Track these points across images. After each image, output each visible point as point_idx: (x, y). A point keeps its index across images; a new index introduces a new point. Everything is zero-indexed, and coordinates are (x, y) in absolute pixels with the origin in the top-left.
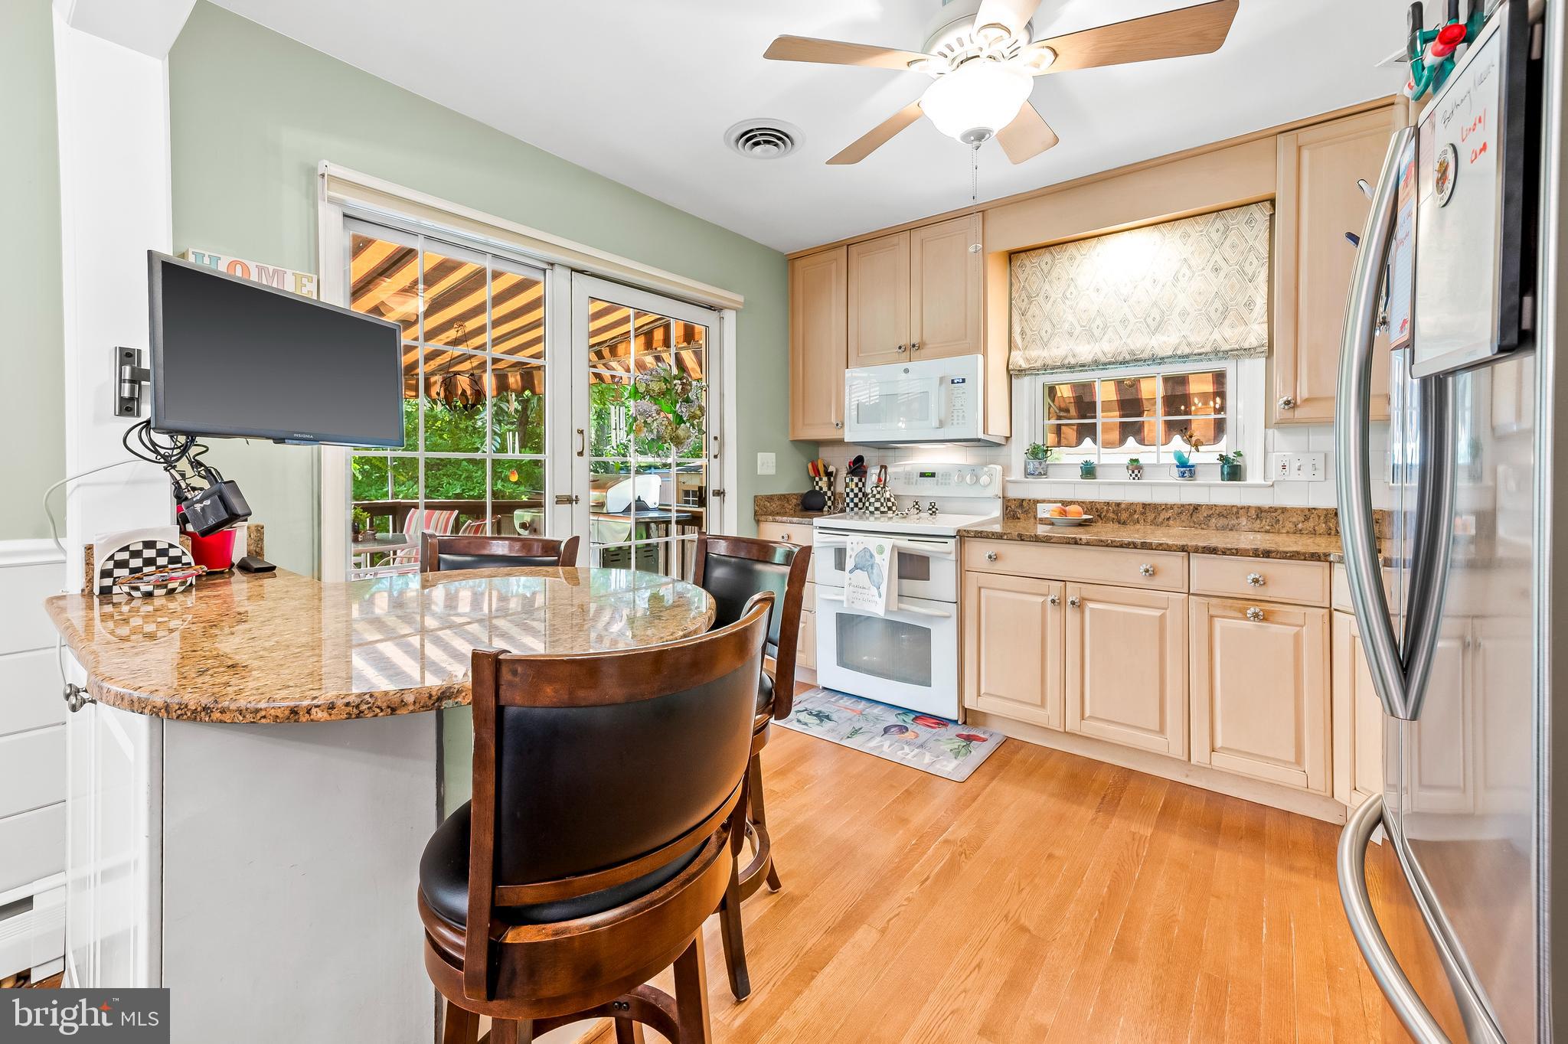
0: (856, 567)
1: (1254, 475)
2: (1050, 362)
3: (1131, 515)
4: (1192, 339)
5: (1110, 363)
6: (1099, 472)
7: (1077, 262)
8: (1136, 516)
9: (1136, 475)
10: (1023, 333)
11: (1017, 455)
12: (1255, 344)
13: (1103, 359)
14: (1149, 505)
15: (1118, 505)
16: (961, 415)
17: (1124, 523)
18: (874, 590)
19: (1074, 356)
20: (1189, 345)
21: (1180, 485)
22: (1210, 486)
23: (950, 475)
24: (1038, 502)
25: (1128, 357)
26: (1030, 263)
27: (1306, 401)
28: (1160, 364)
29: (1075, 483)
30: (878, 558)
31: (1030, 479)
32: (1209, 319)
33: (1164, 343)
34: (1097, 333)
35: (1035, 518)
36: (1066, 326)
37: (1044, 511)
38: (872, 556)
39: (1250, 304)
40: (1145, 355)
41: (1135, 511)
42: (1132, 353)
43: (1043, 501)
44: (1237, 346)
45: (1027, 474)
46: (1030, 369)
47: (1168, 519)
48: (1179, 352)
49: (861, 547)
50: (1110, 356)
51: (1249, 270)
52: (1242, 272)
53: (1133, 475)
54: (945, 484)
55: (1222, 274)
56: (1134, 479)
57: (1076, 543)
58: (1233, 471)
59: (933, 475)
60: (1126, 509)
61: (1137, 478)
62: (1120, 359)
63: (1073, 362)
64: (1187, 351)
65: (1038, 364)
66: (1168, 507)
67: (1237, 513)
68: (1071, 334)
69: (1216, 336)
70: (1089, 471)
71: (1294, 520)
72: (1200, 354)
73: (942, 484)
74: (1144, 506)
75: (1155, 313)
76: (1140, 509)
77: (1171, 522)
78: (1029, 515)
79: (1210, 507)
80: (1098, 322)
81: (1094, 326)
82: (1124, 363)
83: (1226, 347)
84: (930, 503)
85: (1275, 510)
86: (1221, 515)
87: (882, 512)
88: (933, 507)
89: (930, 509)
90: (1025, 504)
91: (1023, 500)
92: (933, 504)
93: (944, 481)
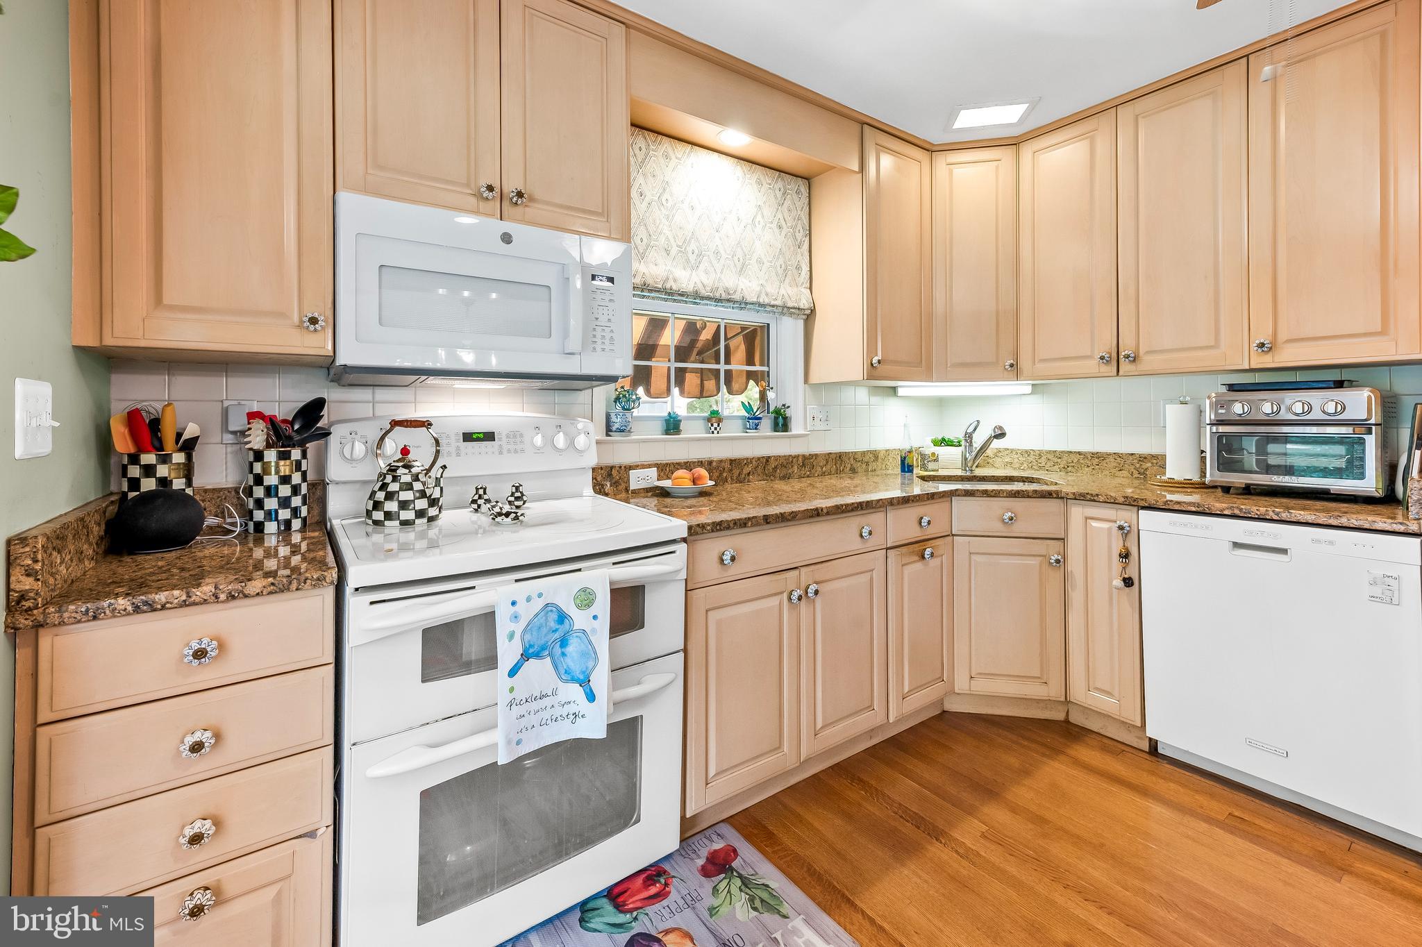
0: (525, 656)
1: (796, 428)
2: (650, 281)
4: (769, 289)
5: (709, 298)
6: (683, 425)
8: (725, 475)
9: (716, 429)
12: (802, 306)
13: (704, 293)
14: (735, 460)
15: (710, 463)
16: (608, 335)
18: (575, 692)
19: (675, 281)
21: (751, 438)
22: (772, 438)
23: (521, 435)
24: (630, 468)
25: (724, 296)
28: (742, 309)
30: (580, 619)
31: (616, 437)
32: (777, 275)
34: (692, 258)
35: (627, 490)
36: (662, 239)
37: (635, 480)
38: (562, 617)
39: (798, 268)
40: (737, 297)
41: (724, 469)
42: (727, 291)
43: (636, 467)
44: (796, 305)
45: (609, 429)
47: (749, 474)
49: (538, 605)
50: (709, 289)
51: (799, 236)
52: (795, 237)
53: (713, 429)
54: (516, 451)
55: (784, 233)
56: (713, 432)
58: (783, 423)
59: (489, 437)
61: (716, 432)
63: (675, 286)
66: (748, 461)
67: (792, 462)
68: (667, 252)
70: (672, 426)
71: (821, 464)
72: (773, 306)
74: (732, 461)
75: (739, 254)
76: (727, 466)
77: (751, 477)
78: (620, 488)
79: (777, 458)
80: (693, 246)
81: (689, 249)
82: (718, 300)
84: (477, 489)
85: (811, 456)
86: (782, 465)
87: (405, 523)
88: (480, 497)
89: (474, 502)
90: (614, 472)
91: (612, 468)
92: (481, 492)
93: (512, 447)
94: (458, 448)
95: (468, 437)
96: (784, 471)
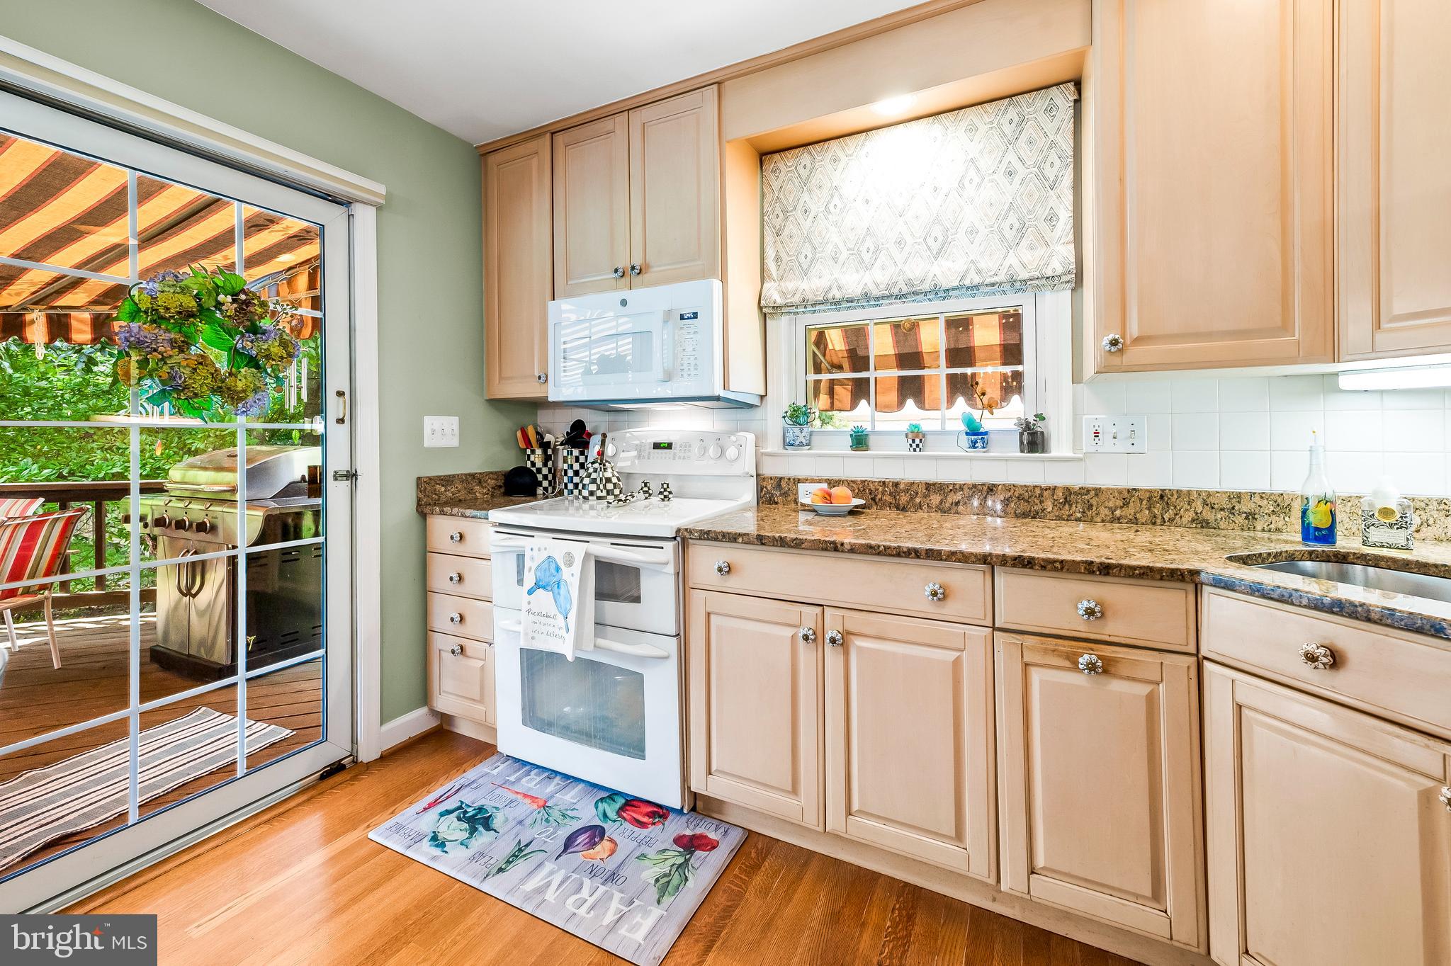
0: (538, 586)
1: (1059, 446)
2: (810, 297)
3: (912, 499)
4: (982, 265)
5: (883, 297)
6: (872, 440)
7: (841, 166)
8: (918, 500)
9: (918, 446)
10: (778, 259)
11: (773, 419)
12: (1059, 270)
13: (876, 292)
14: (934, 484)
15: (896, 484)
16: (693, 363)
17: (904, 509)
18: (560, 620)
19: (839, 288)
20: (979, 272)
21: (971, 459)
22: (1007, 460)
23: (690, 446)
24: (799, 481)
25: (905, 290)
26: (785, 165)
27: (1138, 340)
28: (944, 298)
29: (843, 456)
30: (566, 573)
31: (790, 451)
32: (1003, 238)
33: (947, 271)
34: (866, 257)
35: (796, 502)
36: (830, 248)
37: (808, 494)
38: (558, 569)
39: (1051, 219)
40: (926, 286)
41: (917, 493)
42: (909, 283)
43: (806, 480)
44: (1037, 274)
45: (787, 444)
46: (786, 305)
47: (957, 503)
48: (967, 282)
49: (544, 555)
50: (882, 287)
51: (1050, 173)
52: (1041, 176)
53: (914, 446)
54: (684, 458)
55: (1017, 179)
56: (915, 450)
57: (836, 549)
58: (1033, 440)
59: (670, 446)
60: (906, 491)
61: (918, 449)
62: (896, 291)
63: (838, 296)
64: (977, 280)
65: (796, 299)
66: (957, 488)
67: (1041, 495)
68: (835, 260)
69: (1012, 260)
70: (860, 441)
71: (1111, 504)
72: (993, 285)
73: (680, 458)
74: (928, 486)
75: (937, 231)
76: (922, 490)
77: (960, 507)
78: (789, 498)
79: (1008, 487)
80: (869, 243)
81: (863, 249)
82: (901, 296)
83: (1024, 275)
84: (662, 485)
85: (1084, 491)
86: (1020, 498)
87: (599, 498)
88: (665, 490)
89: (661, 493)
90: (783, 484)
91: (781, 479)
92: (665, 486)
93: (682, 455)
94: (649, 453)
95: (657, 446)
96: (1024, 507)
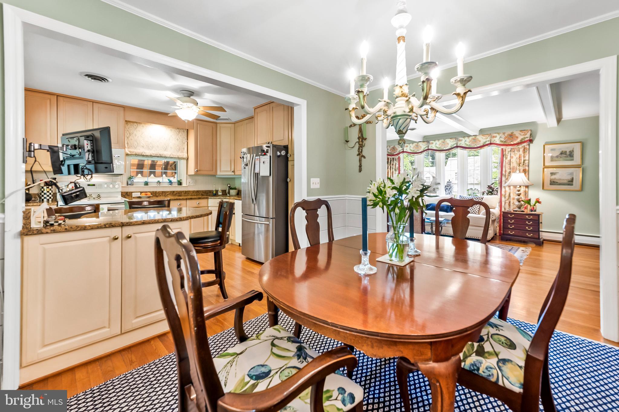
1: (184, 184)
3: (159, 194)
4: (173, 154)
6: (149, 184)
9: (160, 185)
10: (127, 143)
11: (124, 179)
12: (185, 157)
13: (153, 155)
15: (156, 192)
17: (157, 196)
20: (173, 155)
21: (170, 187)
22: (176, 187)
23: (102, 185)
24: (133, 192)
25: (159, 156)
27: (199, 170)
28: (165, 158)
29: (143, 187)
31: (129, 186)
32: (177, 150)
34: (150, 148)
35: (132, 197)
36: (142, 144)
37: (134, 195)
39: (184, 149)
40: (163, 156)
42: (160, 155)
45: (128, 184)
46: (131, 154)
48: (171, 156)
51: (184, 142)
52: (183, 142)
55: (179, 141)
58: (180, 183)
59: (94, 185)
60: (158, 193)
62: (157, 156)
63: (144, 154)
64: (172, 156)
65: (134, 153)
66: (168, 192)
68: (143, 147)
69: (178, 154)
70: (146, 184)
71: (191, 193)
74: (162, 192)
75: (165, 146)
76: (161, 193)
78: (130, 195)
79: (177, 191)
80: (151, 145)
82: (158, 157)
83: (180, 157)
85: (188, 191)
86: (179, 193)
90: (128, 193)
91: (127, 192)
93: (99, 187)
94: (86, 187)
95: (89, 186)
96: (179, 194)
